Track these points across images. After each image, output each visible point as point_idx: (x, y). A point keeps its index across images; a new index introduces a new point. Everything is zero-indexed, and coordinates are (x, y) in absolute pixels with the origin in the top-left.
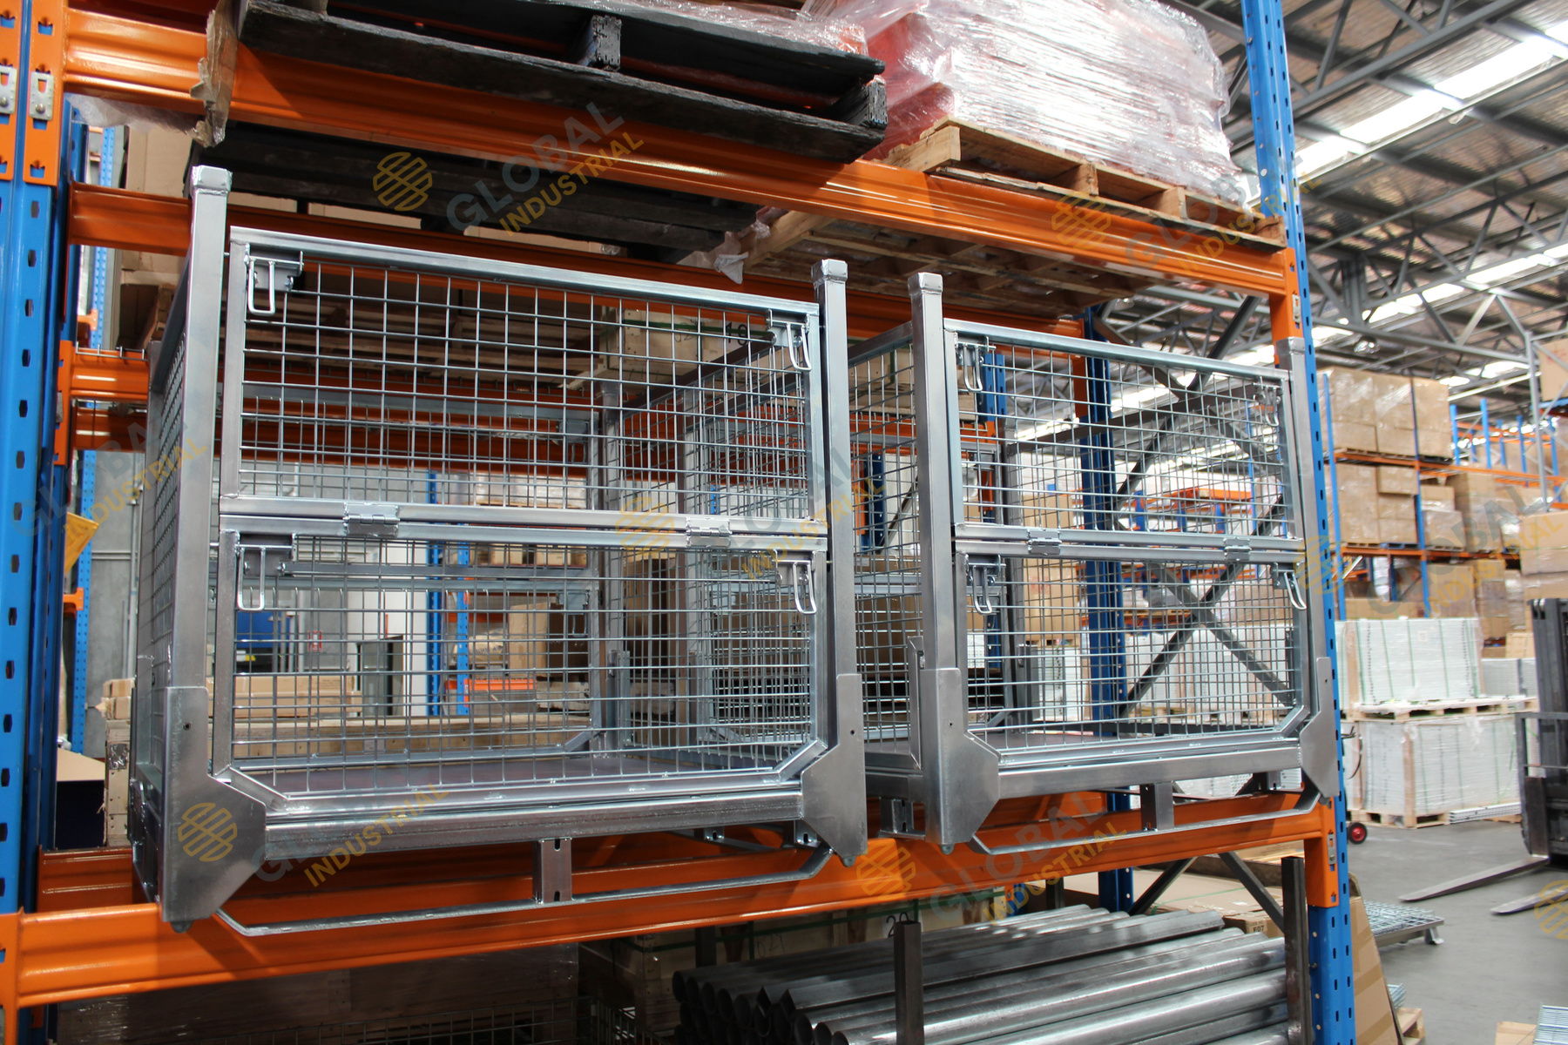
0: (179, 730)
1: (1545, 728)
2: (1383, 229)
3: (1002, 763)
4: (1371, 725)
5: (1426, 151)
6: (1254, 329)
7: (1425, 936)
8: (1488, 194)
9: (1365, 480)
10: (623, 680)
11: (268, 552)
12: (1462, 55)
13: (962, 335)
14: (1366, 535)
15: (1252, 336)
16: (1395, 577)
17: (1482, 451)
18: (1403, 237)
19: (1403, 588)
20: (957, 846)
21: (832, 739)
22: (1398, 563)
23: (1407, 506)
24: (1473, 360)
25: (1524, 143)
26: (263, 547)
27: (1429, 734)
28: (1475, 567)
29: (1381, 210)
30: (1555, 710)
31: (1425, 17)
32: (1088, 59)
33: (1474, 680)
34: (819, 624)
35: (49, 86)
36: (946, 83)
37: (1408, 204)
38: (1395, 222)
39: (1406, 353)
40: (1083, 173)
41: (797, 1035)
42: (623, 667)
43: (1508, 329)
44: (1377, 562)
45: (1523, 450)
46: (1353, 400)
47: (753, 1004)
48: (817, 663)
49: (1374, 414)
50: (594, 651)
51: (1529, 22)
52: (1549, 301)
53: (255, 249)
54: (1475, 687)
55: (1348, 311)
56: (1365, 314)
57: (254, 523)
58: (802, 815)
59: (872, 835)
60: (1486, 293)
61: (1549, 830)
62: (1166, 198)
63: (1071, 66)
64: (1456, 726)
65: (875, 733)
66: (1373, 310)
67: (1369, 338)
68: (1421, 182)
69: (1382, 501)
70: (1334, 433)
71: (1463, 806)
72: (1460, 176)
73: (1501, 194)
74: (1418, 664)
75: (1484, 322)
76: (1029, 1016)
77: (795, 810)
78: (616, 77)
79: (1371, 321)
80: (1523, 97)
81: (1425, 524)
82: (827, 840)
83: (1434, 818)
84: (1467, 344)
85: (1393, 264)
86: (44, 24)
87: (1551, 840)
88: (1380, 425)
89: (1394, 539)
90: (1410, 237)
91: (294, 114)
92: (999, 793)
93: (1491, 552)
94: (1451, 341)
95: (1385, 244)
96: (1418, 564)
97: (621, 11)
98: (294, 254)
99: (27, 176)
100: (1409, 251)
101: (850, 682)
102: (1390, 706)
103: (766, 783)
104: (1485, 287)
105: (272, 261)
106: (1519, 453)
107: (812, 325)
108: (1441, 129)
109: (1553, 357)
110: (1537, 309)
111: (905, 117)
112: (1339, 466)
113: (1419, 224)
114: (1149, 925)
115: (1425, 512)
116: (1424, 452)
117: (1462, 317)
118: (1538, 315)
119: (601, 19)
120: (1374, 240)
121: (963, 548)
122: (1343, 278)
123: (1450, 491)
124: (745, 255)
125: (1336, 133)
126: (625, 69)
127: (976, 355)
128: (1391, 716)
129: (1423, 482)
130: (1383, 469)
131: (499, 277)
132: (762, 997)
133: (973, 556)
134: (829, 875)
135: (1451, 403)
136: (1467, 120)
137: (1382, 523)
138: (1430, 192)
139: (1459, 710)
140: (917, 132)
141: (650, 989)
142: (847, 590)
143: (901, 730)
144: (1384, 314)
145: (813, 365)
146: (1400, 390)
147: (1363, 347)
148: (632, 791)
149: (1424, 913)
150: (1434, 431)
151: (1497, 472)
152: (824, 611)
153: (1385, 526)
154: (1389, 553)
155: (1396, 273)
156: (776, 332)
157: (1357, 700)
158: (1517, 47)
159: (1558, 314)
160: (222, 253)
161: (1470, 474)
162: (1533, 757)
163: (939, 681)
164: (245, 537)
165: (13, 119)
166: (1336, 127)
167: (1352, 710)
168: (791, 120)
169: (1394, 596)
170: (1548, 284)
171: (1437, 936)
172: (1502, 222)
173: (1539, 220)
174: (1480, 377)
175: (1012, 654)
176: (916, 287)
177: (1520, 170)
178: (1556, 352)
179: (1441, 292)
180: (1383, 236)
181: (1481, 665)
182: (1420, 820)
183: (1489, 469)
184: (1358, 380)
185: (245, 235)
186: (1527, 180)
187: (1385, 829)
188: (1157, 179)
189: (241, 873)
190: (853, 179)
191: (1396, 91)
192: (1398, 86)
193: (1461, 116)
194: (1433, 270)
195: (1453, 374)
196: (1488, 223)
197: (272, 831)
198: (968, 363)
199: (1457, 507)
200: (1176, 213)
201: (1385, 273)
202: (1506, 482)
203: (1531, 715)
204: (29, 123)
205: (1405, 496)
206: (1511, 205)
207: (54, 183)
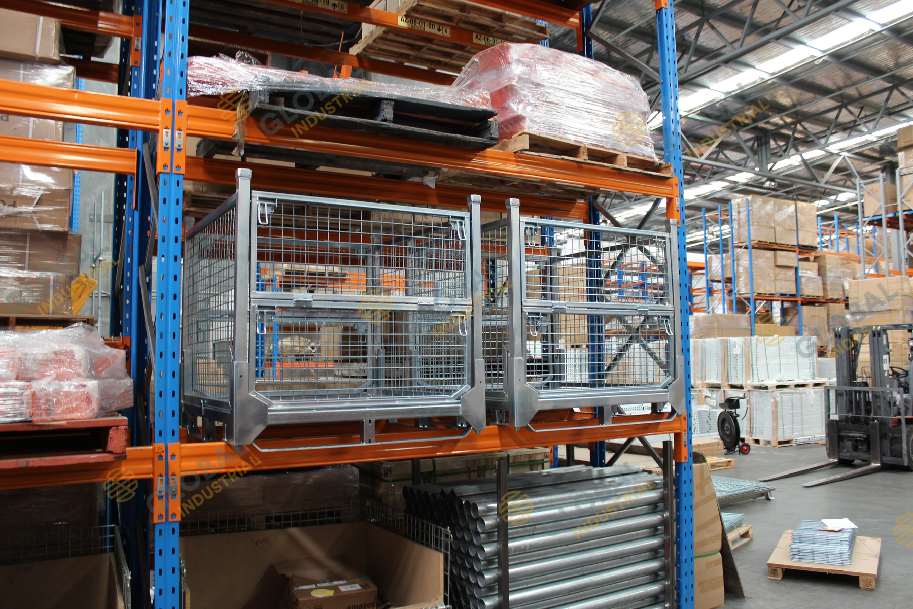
0: (239, 377)
1: (838, 394)
2: (782, 119)
3: (540, 396)
4: (756, 393)
5: (803, 77)
6: (709, 172)
7: (765, 495)
8: (838, 101)
9: (768, 258)
10: (382, 361)
11: (267, 312)
12: (822, 27)
13: (527, 223)
14: (767, 289)
15: (707, 176)
16: (784, 312)
17: (835, 243)
18: (792, 123)
19: (788, 319)
20: (521, 428)
21: (473, 385)
22: (786, 305)
23: (791, 273)
24: (831, 192)
25: (858, 75)
26: (265, 311)
27: (785, 397)
28: (828, 307)
29: (779, 109)
30: (844, 385)
31: (800, 8)
32: (586, 98)
33: (813, 370)
34: (468, 340)
35: (182, 136)
36: (524, 115)
37: (794, 106)
38: (787, 115)
39: (794, 187)
40: (582, 150)
41: (457, 507)
42: (382, 356)
43: (850, 175)
44: (774, 303)
45: (858, 242)
46: (763, 213)
47: (438, 496)
48: (467, 355)
49: (774, 221)
50: (369, 350)
51: (857, 11)
52: (873, 159)
53: (260, 199)
54: (813, 373)
55: (760, 163)
56: (770, 166)
57: (262, 302)
58: (461, 413)
59: (488, 424)
60: (838, 155)
61: (839, 447)
62: (619, 158)
63: (579, 103)
64: (801, 393)
65: (490, 386)
66: (775, 164)
67: (772, 179)
68: (801, 94)
69: (777, 270)
70: (752, 232)
71: (803, 436)
72: (823, 91)
73: (845, 101)
74: (783, 361)
75: (838, 170)
76: (552, 501)
77: (458, 411)
78: (391, 125)
79: (774, 169)
80: (857, 50)
81: (801, 283)
82: (470, 423)
83: (788, 442)
84: (827, 183)
85: (786, 138)
86: (180, 112)
87: (839, 451)
88: (777, 228)
89: (784, 291)
90: (795, 124)
91: (268, 141)
92: (539, 407)
93: (837, 300)
94: (817, 181)
95: (782, 127)
96: (797, 305)
97: (394, 98)
98: (274, 200)
99: (175, 170)
100: (795, 131)
101: (480, 364)
102: (767, 383)
103: (447, 401)
104: (838, 151)
105: (266, 203)
106: (856, 244)
107: (467, 221)
108: (810, 66)
109: (871, 193)
110: (867, 164)
111: (506, 127)
112: (753, 250)
113: (801, 117)
114: (607, 470)
115: (801, 276)
116: (801, 243)
117: (825, 167)
118: (868, 167)
119: (385, 102)
120: (776, 125)
121: (526, 310)
122: (758, 145)
123: (815, 265)
124: (437, 177)
125: (753, 67)
126: (395, 121)
127: (533, 231)
128: (766, 388)
129: (800, 260)
130: (778, 252)
131: (347, 206)
132: (443, 493)
133: (529, 313)
134: (470, 439)
135: (818, 216)
136: (825, 62)
137: (777, 282)
138: (807, 99)
139: (803, 386)
140: (512, 134)
141: (390, 498)
142: (479, 324)
143: (501, 386)
144: (781, 165)
145: (467, 237)
146: (790, 208)
147: (768, 184)
148: (397, 403)
149: (766, 486)
150: (808, 231)
151: (842, 255)
152: (470, 335)
153: (778, 284)
154: (780, 299)
155: (787, 143)
156: (452, 224)
157: (749, 379)
158: (851, 24)
159: (879, 167)
160: (249, 201)
161: (827, 256)
162: (833, 409)
163: (515, 363)
164: (259, 307)
165: (170, 149)
166: (753, 64)
167: (746, 385)
168: (460, 138)
169: (783, 323)
170: (874, 150)
171: (771, 496)
172: (845, 117)
173: (866, 116)
174: (836, 201)
175: (553, 352)
176: (509, 204)
177: (857, 89)
178: (872, 190)
179: (813, 154)
180: (781, 122)
181: (817, 361)
182: (780, 443)
183: (838, 253)
184: (765, 202)
185: (257, 194)
186: (860, 94)
187: (761, 447)
188: (615, 150)
189: (260, 429)
190: (484, 157)
191: (785, 46)
192: (787, 43)
193: (821, 60)
194: (808, 142)
195: (821, 199)
196: (837, 117)
197: (271, 415)
198: (530, 234)
199: (819, 275)
200: (623, 165)
201: (782, 143)
202: (847, 260)
203: (832, 388)
204: (175, 150)
205: (790, 268)
206: (850, 107)
207: (184, 173)
